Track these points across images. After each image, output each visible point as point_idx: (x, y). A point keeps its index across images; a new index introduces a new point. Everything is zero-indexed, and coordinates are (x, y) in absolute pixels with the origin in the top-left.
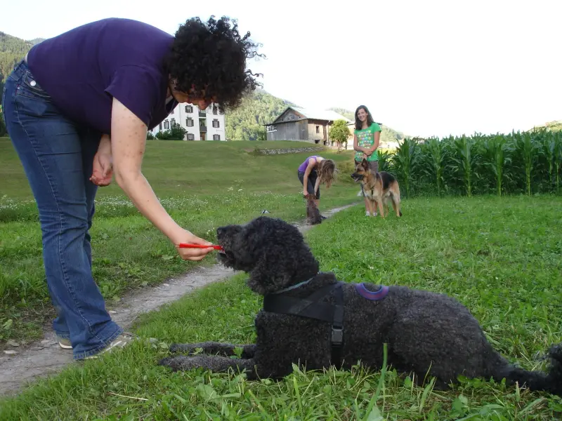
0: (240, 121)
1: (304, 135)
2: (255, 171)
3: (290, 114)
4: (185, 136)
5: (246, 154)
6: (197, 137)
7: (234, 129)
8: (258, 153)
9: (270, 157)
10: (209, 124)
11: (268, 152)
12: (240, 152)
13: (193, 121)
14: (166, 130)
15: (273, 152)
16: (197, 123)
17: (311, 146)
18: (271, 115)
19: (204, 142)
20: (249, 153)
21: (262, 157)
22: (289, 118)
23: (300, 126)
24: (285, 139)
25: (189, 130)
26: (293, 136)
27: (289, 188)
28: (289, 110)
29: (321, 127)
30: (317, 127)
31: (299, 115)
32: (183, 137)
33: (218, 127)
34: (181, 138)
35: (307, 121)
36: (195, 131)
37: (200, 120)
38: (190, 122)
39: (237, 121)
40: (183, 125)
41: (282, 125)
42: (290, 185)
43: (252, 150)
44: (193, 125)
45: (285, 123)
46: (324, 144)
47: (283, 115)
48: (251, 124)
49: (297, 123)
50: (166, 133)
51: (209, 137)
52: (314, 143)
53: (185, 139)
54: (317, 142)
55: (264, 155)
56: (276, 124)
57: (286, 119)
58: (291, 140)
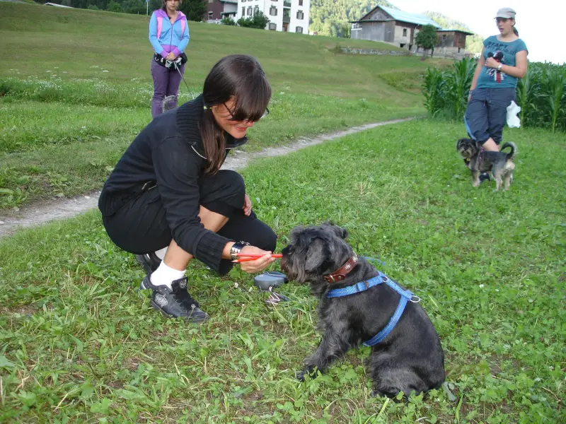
0: (329, 14)
1: (390, 37)
2: (332, 69)
3: (378, 13)
4: (267, 25)
5: (327, 50)
6: (280, 28)
7: (323, 22)
8: (338, 50)
9: (351, 57)
10: (293, 14)
11: (349, 51)
12: (320, 48)
13: (276, 10)
14: (249, 16)
15: (355, 51)
16: (281, 13)
17: (395, 49)
18: (363, 11)
19: (285, 33)
20: (330, 50)
21: (342, 55)
22: (376, 17)
23: (386, 27)
24: (369, 39)
25: (272, 19)
26: (378, 37)
27: (365, 91)
28: (377, 8)
29: (409, 30)
30: (405, 30)
31: (388, 15)
32: (265, 26)
33: (303, 18)
34: (263, 26)
35: (395, 22)
36: (277, 20)
37: (285, 10)
38: (273, 11)
39: (326, 14)
40: (266, 14)
41: (368, 24)
42: (366, 87)
43: (333, 47)
44: (276, 14)
45: (371, 22)
46: (410, 49)
47: (371, 13)
48: (340, 18)
49: (384, 24)
50: (248, 20)
51: (292, 29)
52: (399, 46)
53: (267, 28)
54: (402, 45)
55: (344, 53)
56: (363, 22)
57: (372, 19)
58: (376, 40)
